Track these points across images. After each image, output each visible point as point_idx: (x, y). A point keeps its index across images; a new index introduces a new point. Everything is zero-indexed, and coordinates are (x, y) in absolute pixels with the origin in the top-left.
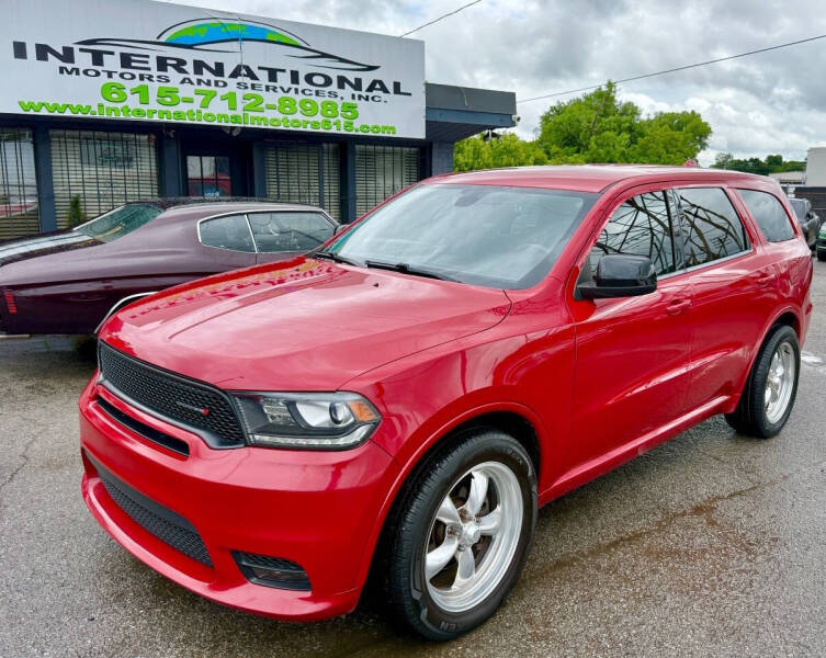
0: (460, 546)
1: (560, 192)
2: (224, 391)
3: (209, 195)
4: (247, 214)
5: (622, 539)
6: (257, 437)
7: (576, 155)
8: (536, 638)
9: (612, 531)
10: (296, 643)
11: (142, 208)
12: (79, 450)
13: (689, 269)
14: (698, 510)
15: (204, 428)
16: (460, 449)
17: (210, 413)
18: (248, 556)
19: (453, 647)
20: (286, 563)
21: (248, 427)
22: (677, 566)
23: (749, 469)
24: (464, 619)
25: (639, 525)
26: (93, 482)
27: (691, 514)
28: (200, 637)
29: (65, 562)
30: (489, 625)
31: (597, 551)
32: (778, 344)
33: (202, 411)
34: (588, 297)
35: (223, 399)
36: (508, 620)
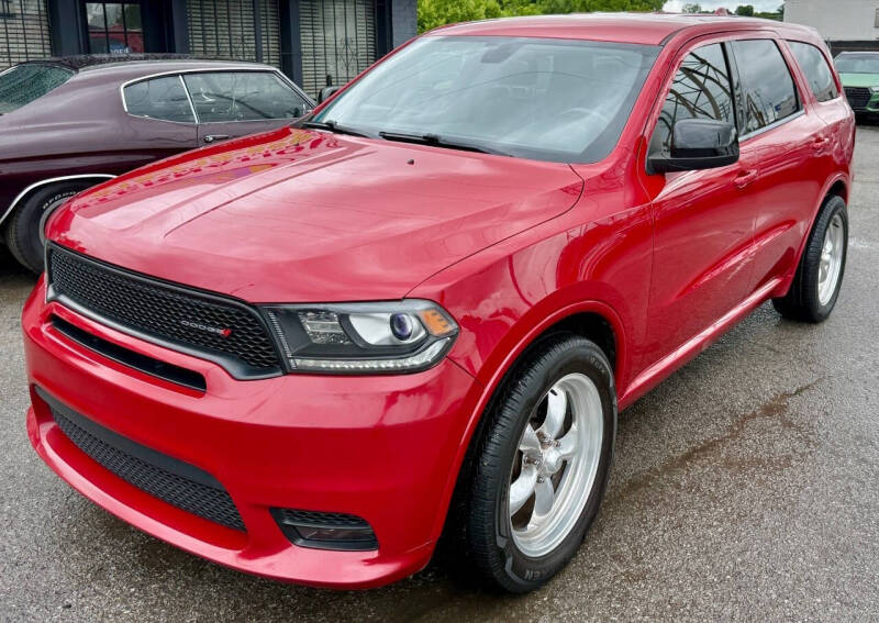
0: (539, 477)
1: (596, 43)
2: (252, 305)
3: (117, 52)
4: (183, 74)
5: (695, 450)
6: (298, 362)
7: (532, 5)
8: (632, 578)
9: (682, 441)
10: (343, 613)
11: (43, 69)
12: (27, 388)
13: (751, 135)
14: (769, 411)
15: (224, 354)
16: (543, 361)
17: (232, 335)
18: (291, 513)
19: (537, 598)
20: (346, 518)
21: (287, 349)
22: (764, 477)
23: (810, 358)
24: (547, 564)
25: (709, 432)
26: (46, 428)
27: (762, 415)
28: (219, 616)
29: (12, 533)
30: (572, 567)
31: (671, 466)
32: (831, 217)
33: (221, 332)
34: (661, 171)
35: (250, 316)
36: (593, 559)
